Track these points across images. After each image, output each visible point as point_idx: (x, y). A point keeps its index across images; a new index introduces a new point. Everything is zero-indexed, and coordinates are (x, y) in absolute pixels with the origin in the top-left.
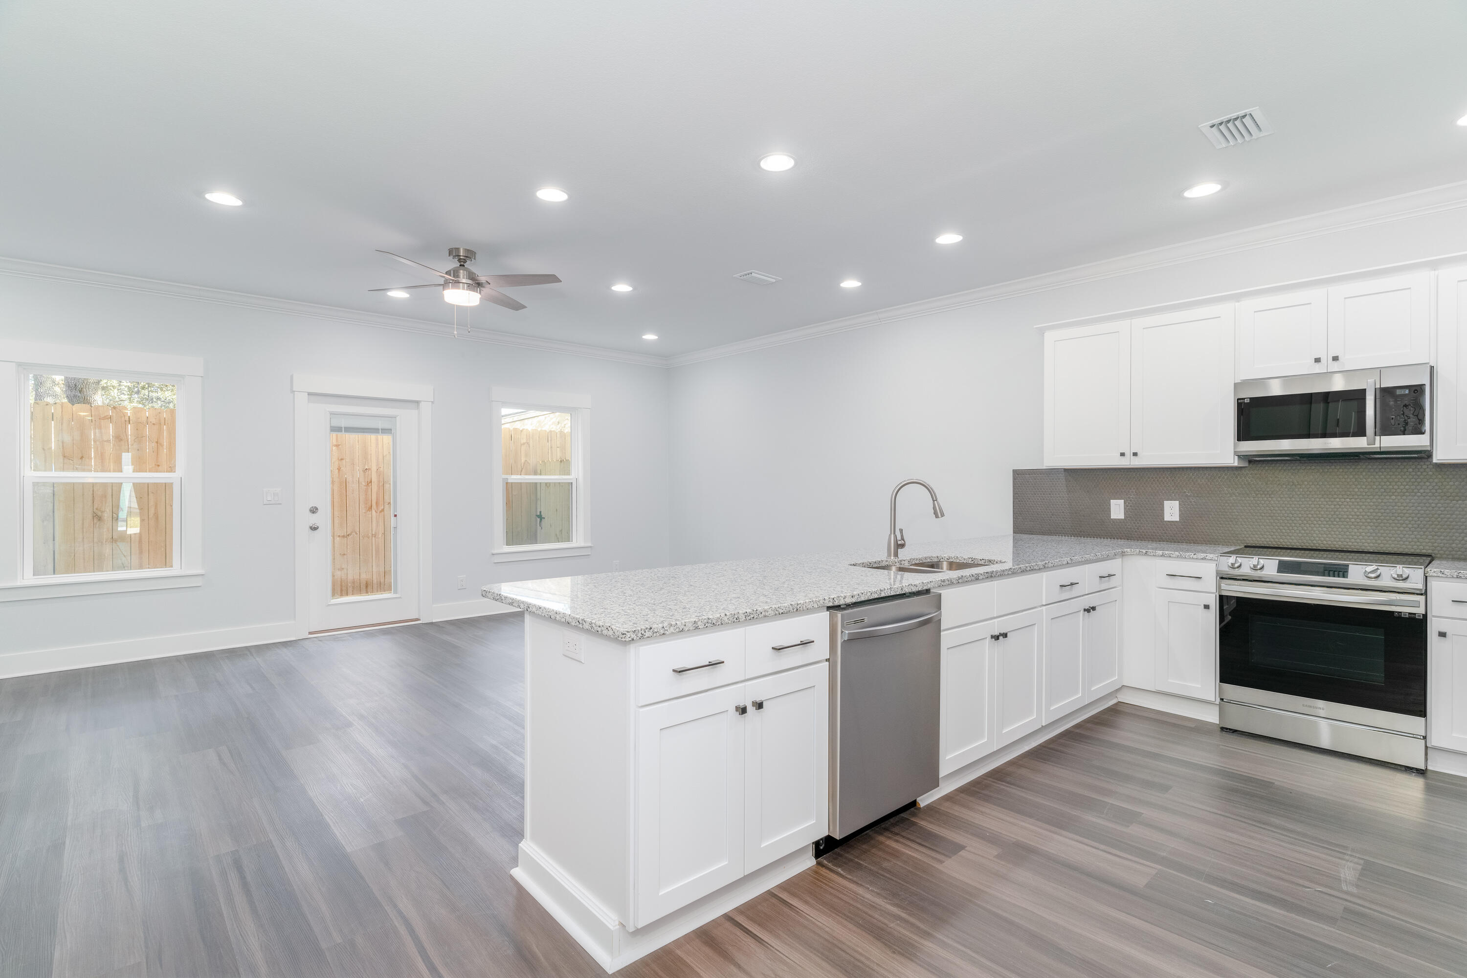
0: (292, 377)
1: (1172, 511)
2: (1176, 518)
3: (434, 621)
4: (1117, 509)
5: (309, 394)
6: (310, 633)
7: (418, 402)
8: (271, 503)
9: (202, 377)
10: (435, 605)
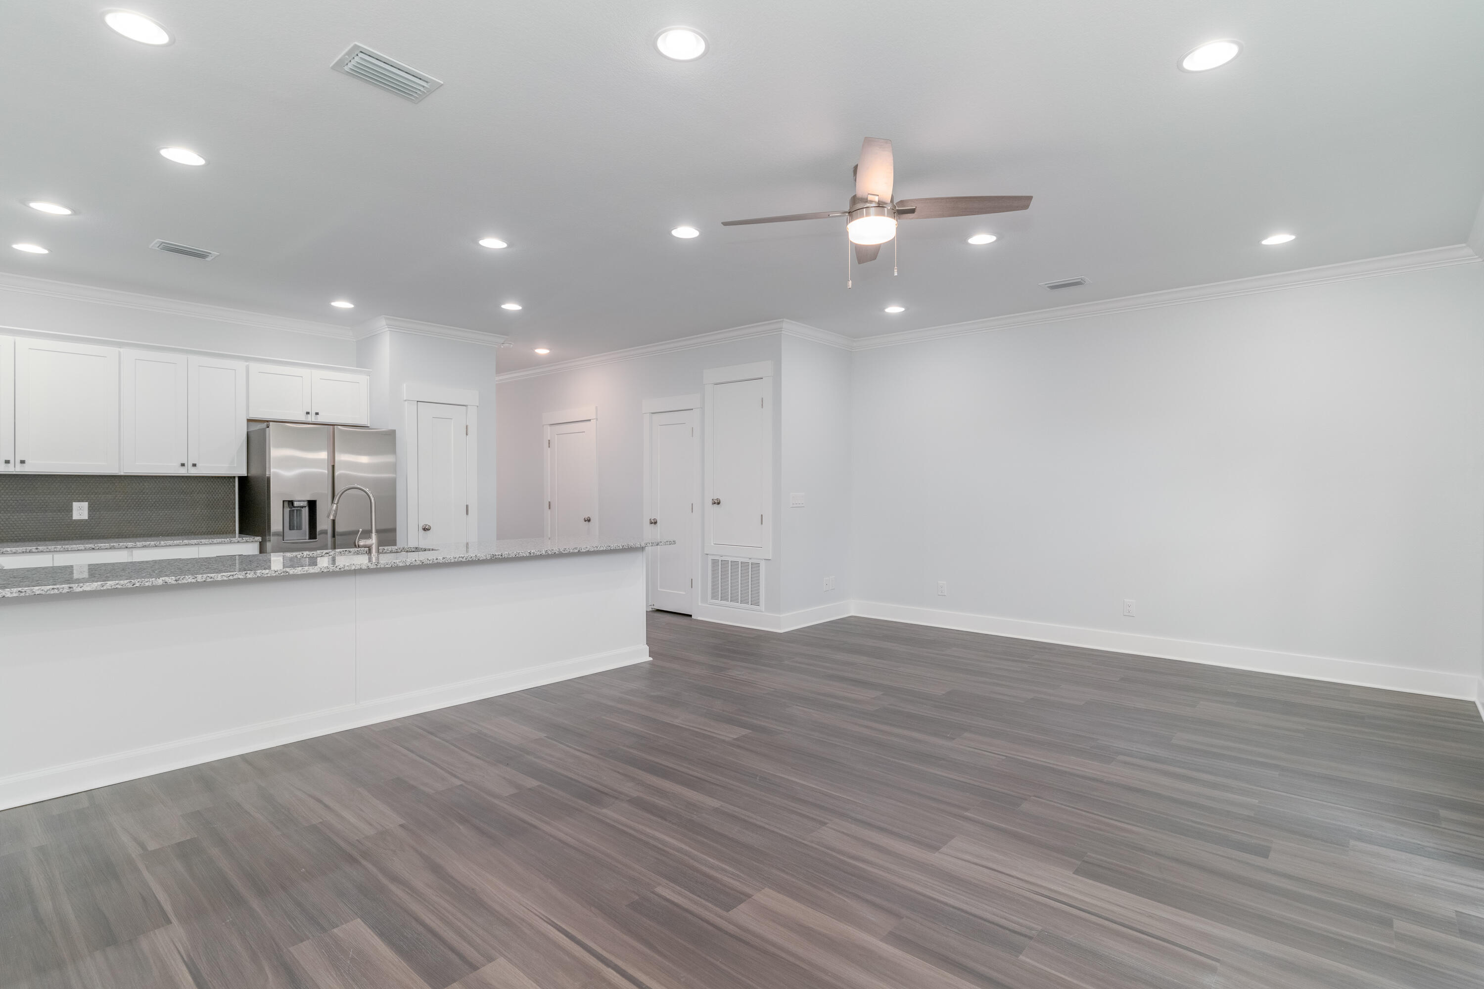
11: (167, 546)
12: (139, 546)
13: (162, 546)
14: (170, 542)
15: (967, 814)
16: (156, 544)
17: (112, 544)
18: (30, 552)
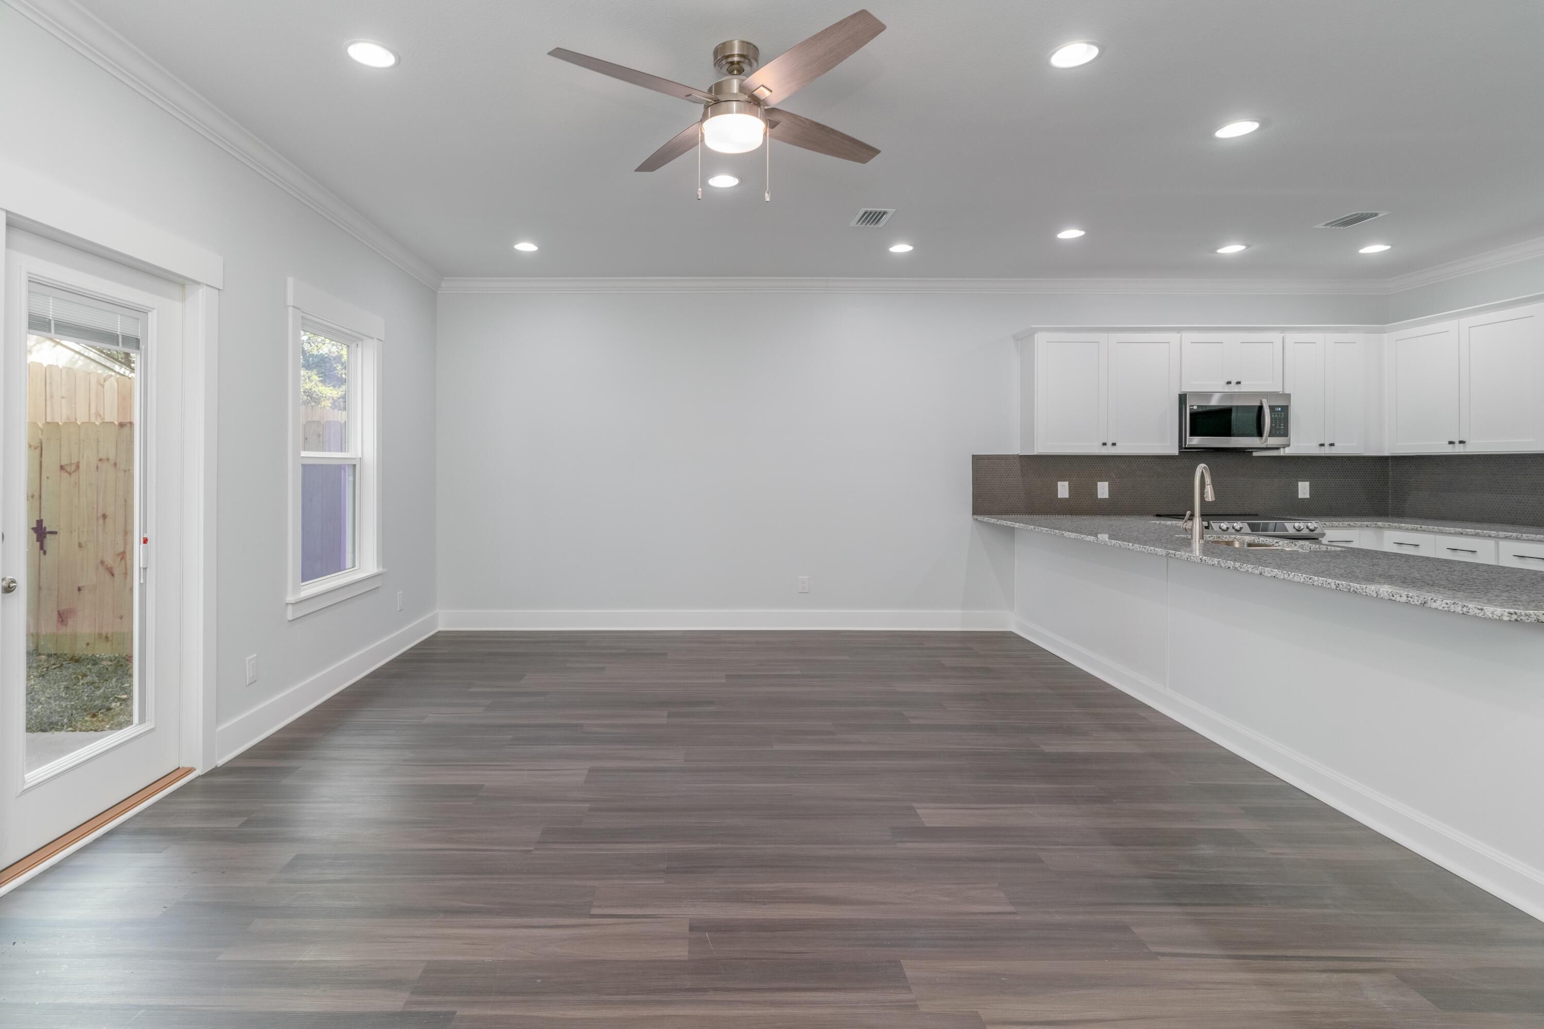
1: (1103, 490)
2: (1106, 496)
4: (1063, 490)
11: (1528, 540)
12: (1501, 536)
13: (1524, 540)
14: (1533, 536)
15: (588, 805)
16: (1518, 536)
17: (1477, 531)
18: (1417, 530)
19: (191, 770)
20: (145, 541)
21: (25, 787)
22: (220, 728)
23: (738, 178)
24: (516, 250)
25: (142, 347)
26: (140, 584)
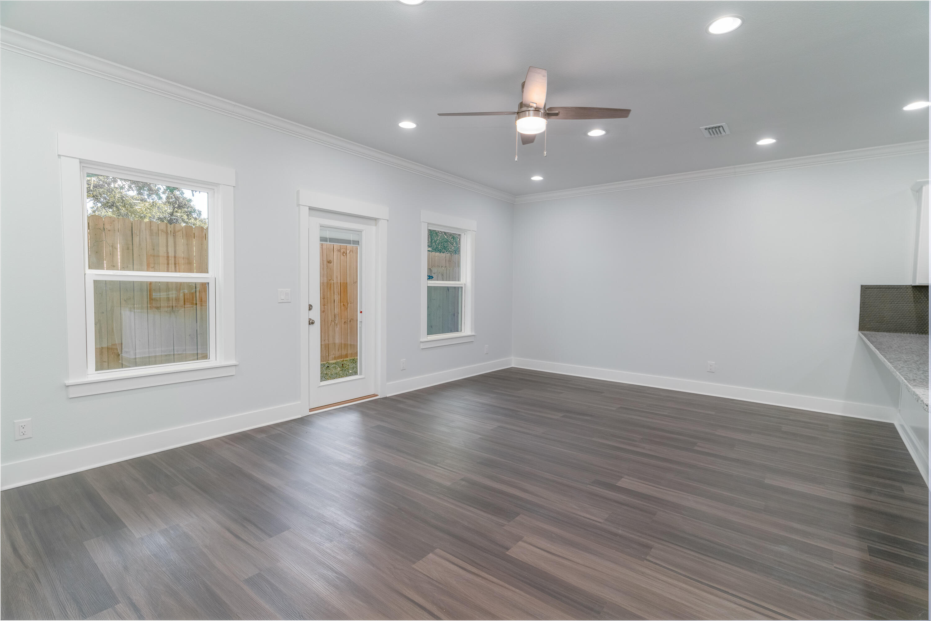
0: (298, 192)
3: (388, 396)
5: (311, 209)
6: (311, 410)
7: (376, 220)
8: (283, 301)
9: (234, 187)
10: (388, 384)
19: (377, 395)
20: (361, 312)
21: (320, 385)
22: (387, 384)
23: (604, 131)
24: (533, 180)
25: (360, 244)
26: (360, 327)
